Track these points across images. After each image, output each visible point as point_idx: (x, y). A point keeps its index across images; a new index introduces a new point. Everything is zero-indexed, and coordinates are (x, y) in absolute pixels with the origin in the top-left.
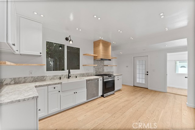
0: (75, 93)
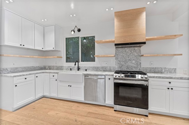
0: (69, 86)
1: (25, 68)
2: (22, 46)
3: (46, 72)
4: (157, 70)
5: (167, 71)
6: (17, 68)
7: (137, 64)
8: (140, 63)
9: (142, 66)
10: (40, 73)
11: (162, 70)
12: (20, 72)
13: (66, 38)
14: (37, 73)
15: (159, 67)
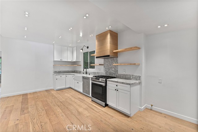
1: (64, 71)
2: (61, 60)
3: (72, 74)
4: (127, 77)
5: (134, 78)
6: (60, 71)
7: (115, 71)
8: (117, 71)
9: (119, 73)
10: (68, 74)
11: (130, 77)
12: (62, 73)
13: (84, 53)
14: (67, 74)
15: (129, 74)
